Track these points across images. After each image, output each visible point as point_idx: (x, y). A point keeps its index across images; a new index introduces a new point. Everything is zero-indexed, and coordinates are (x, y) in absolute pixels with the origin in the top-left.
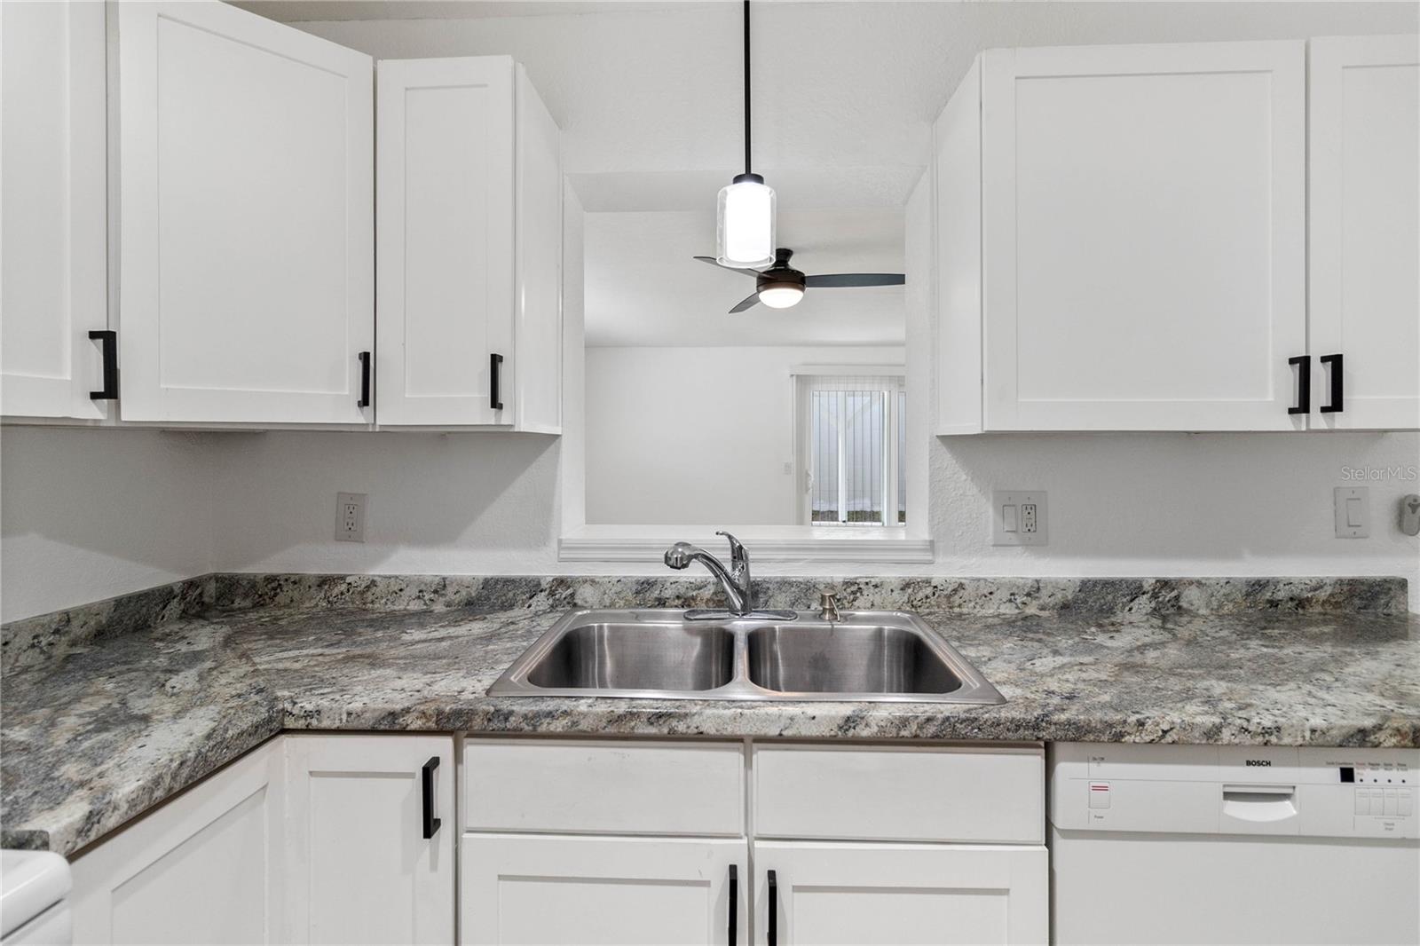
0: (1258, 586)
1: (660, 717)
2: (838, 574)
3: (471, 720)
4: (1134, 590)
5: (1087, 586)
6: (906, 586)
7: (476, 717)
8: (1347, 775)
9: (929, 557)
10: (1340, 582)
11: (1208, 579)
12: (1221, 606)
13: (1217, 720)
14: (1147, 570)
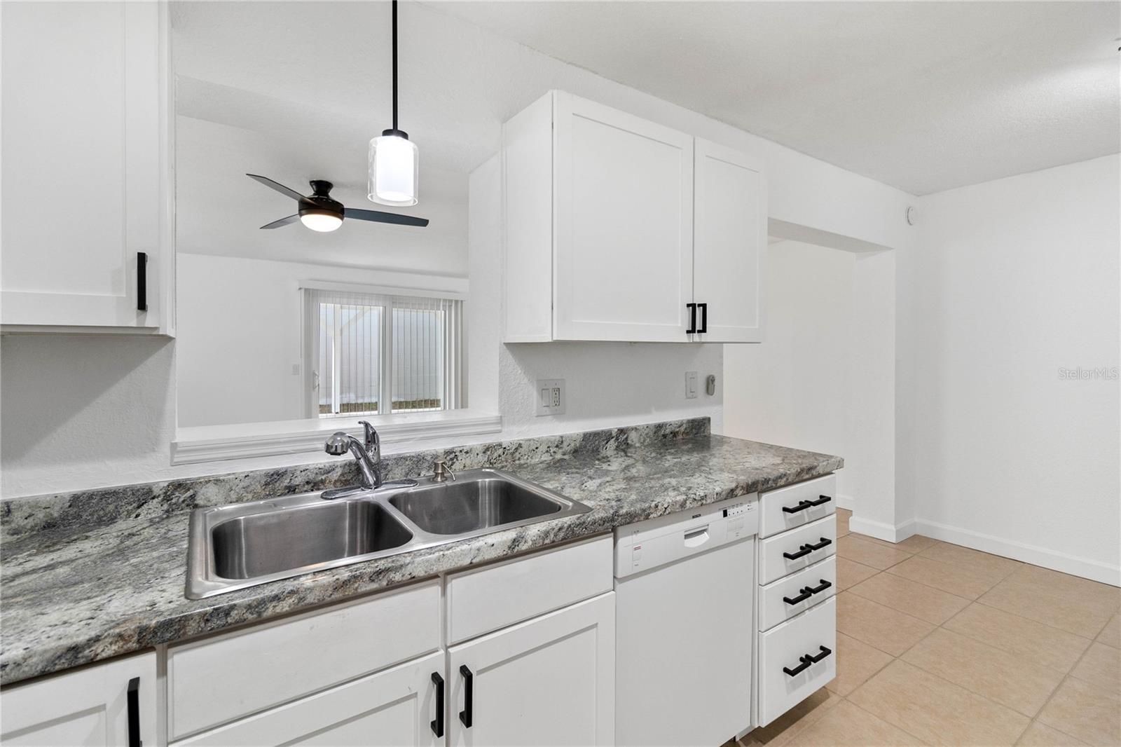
0: (659, 427)
1: (380, 573)
2: (438, 446)
3: (184, 627)
4: (607, 436)
5: (587, 437)
6: (487, 449)
7: (191, 622)
8: (725, 514)
9: (499, 428)
10: (689, 421)
11: (639, 426)
12: (644, 441)
13: (685, 497)
14: (611, 424)
